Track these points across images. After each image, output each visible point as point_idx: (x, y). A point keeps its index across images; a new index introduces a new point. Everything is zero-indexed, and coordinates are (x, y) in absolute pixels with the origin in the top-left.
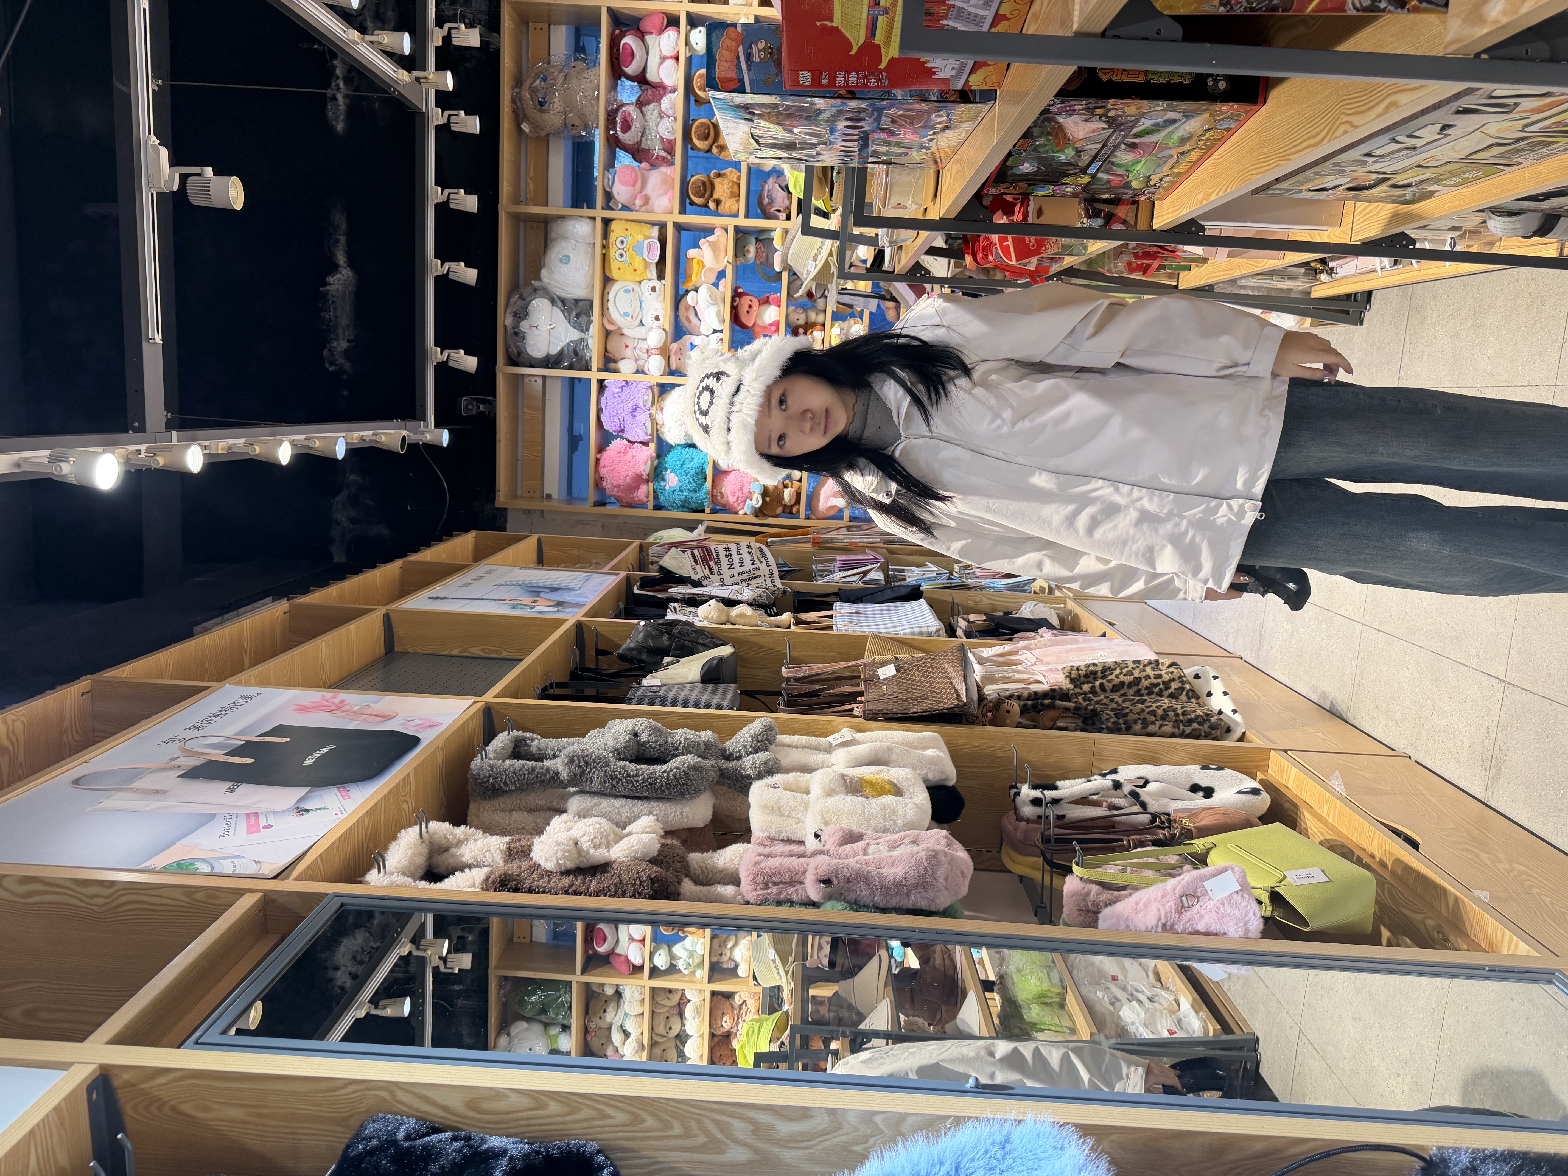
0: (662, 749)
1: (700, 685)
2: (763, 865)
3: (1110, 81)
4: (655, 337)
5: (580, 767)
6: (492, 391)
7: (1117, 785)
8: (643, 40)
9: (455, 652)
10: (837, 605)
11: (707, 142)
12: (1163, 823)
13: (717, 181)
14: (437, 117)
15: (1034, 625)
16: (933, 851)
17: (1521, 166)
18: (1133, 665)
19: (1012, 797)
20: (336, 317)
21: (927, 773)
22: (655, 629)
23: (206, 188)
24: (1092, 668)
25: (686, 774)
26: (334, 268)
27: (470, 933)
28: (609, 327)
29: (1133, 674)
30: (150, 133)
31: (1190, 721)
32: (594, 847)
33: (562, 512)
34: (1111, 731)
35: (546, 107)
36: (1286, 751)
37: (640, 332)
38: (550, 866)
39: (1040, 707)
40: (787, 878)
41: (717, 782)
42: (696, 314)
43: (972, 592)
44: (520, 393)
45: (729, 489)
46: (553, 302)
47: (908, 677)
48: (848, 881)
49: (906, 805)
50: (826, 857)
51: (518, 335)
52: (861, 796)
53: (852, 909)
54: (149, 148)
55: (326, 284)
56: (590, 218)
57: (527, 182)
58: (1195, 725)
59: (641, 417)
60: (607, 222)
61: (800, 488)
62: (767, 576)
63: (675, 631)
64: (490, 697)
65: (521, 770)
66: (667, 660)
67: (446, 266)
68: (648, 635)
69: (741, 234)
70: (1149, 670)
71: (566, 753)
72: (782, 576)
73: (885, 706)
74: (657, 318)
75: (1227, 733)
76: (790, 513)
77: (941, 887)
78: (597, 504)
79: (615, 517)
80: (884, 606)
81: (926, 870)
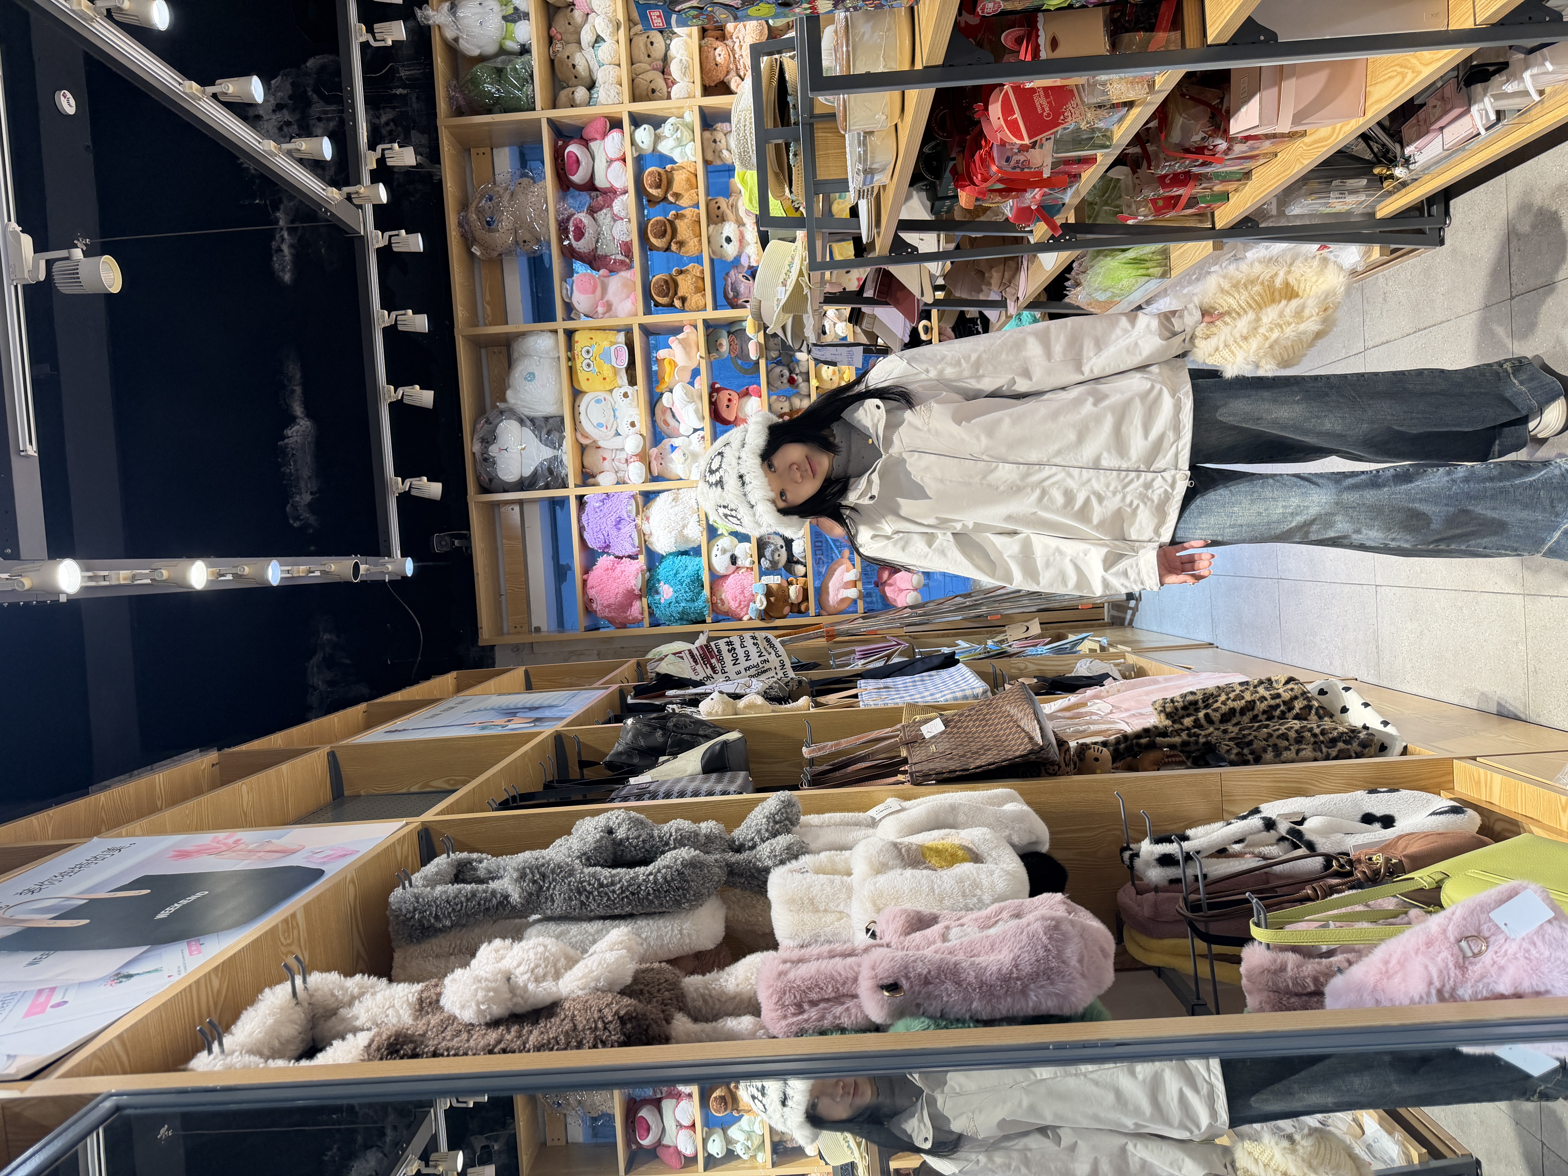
0: (647, 846)
1: (701, 776)
2: (791, 976)
4: (632, 443)
5: (535, 882)
7: (1270, 824)
8: (587, 147)
9: (415, 789)
10: (861, 683)
11: (664, 240)
12: (1342, 866)
13: (680, 279)
14: (377, 239)
15: (1098, 680)
16: (1052, 919)
18: (1240, 688)
19: (1127, 861)
20: (297, 470)
21: (1010, 836)
22: (646, 725)
23: (74, 274)
24: (1190, 698)
25: (680, 873)
26: (292, 420)
27: (496, 1141)
28: (584, 442)
29: (1243, 698)
30: (9, 220)
31: (1333, 741)
32: (535, 980)
33: (553, 642)
34: (1233, 764)
35: (495, 225)
36: (1474, 758)
37: (616, 443)
38: (467, 1015)
39: (1136, 749)
40: (829, 992)
41: (726, 883)
42: (674, 416)
43: (1013, 660)
44: (497, 525)
45: (729, 594)
46: (522, 422)
47: (962, 730)
48: (926, 981)
49: (992, 873)
50: (886, 949)
51: (487, 460)
52: (926, 868)
53: (938, 1027)
54: (10, 237)
55: (284, 438)
56: (551, 331)
57: (483, 306)
58: (1341, 745)
59: (627, 528)
60: (570, 334)
61: (805, 583)
62: (778, 668)
63: (670, 724)
64: (429, 816)
65: (456, 896)
66: (662, 759)
67: (400, 391)
68: (637, 734)
69: (712, 329)
70: (1261, 690)
71: (514, 865)
72: (794, 669)
73: (938, 765)
74: (633, 424)
75: (1383, 749)
76: (800, 612)
77: (1075, 974)
78: (589, 629)
79: (610, 640)
80: (917, 677)
81: (1047, 950)
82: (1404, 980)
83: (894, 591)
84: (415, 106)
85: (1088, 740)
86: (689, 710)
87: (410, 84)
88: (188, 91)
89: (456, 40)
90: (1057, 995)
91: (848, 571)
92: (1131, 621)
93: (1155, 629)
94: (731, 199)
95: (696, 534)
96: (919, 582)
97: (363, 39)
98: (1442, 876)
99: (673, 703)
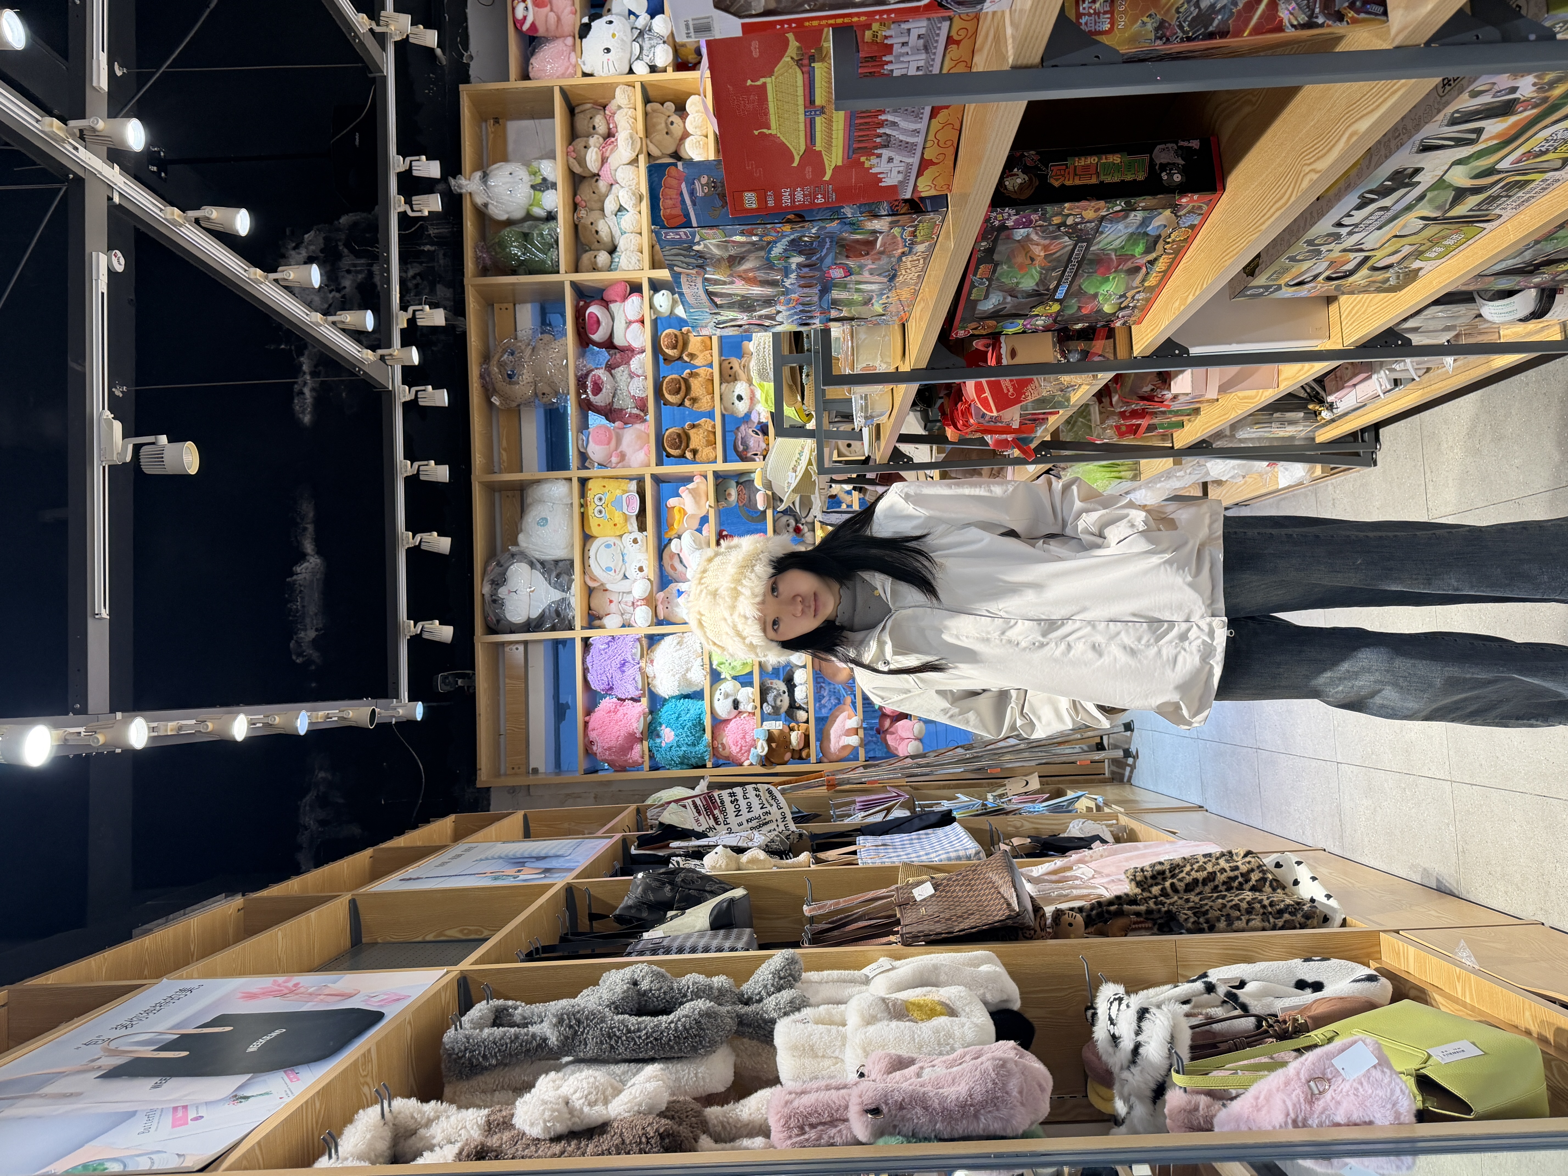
0: (668, 997)
1: (710, 932)
2: (796, 1104)
3: (1063, 185)
4: (640, 588)
5: (571, 1027)
6: (471, 664)
7: (1211, 988)
8: (607, 308)
9: (430, 938)
10: (860, 839)
12: (1271, 1026)
13: (692, 432)
14: (404, 394)
15: (1085, 843)
16: (1001, 1059)
17: (1502, 220)
18: (1203, 860)
19: (1089, 1021)
20: (303, 607)
21: (984, 994)
22: (655, 879)
23: (159, 457)
24: (1158, 868)
25: (698, 1022)
26: (302, 557)
28: (593, 585)
29: (1205, 869)
30: (103, 409)
31: (1280, 912)
32: (589, 1104)
33: (550, 785)
34: (1190, 931)
35: (515, 378)
36: (1397, 932)
37: (624, 586)
38: (535, 1131)
39: (1106, 916)
40: (826, 1118)
41: (736, 1032)
42: (681, 562)
43: (1010, 817)
44: (501, 664)
45: (731, 738)
46: (532, 565)
47: (949, 894)
48: (901, 1107)
49: (963, 1025)
50: (871, 1084)
51: (496, 602)
52: (908, 1021)
53: (909, 1141)
54: (103, 422)
55: (293, 574)
56: (566, 479)
57: (500, 453)
58: (1287, 916)
59: (631, 671)
60: (583, 482)
61: (807, 729)
62: (780, 820)
63: (677, 879)
64: (467, 964)
65: (502, 1038)
66: (670, 914)
67: (418, 537)
68: (647, 888)
69: (721, 479)
70: (1222, 863)
71: (553, 1011)
72: (796, 820)
73: (925, 927)
74: (641, 569)
75: (1326, 920)
76: (801, 758)
77: (1015, 1103)
78: (588, 772)
79: (609, 783)
80: (914, 835)
81: (995, 1083)
82: (1269, 1112)
83: (895, 739)
84: (441, 262)
85: (1064, 906)
86: (692, 863)
87: (440, 241)
88: (252, 277)
89: (486, 205)
90: (1001, 1119)
91: (850, 718)
92: (1130, 778)
93: (1151, 788)
94: (744, 360)
95: (699, 678)
96: (920, 732)
97: (401, 209)
98: (1333, 1034)
99: (677, 856)
